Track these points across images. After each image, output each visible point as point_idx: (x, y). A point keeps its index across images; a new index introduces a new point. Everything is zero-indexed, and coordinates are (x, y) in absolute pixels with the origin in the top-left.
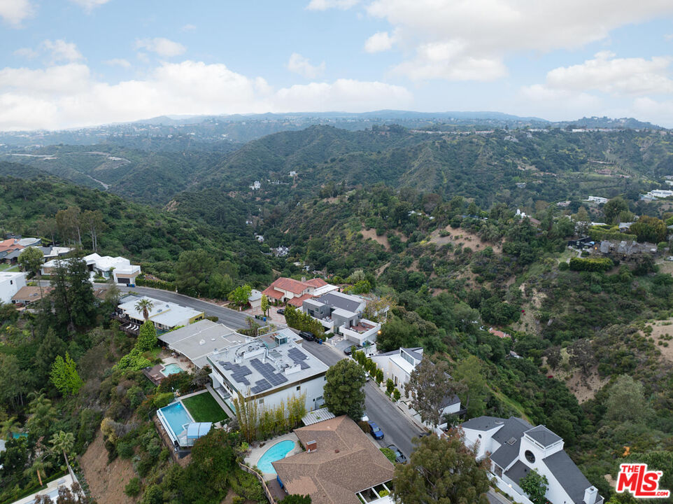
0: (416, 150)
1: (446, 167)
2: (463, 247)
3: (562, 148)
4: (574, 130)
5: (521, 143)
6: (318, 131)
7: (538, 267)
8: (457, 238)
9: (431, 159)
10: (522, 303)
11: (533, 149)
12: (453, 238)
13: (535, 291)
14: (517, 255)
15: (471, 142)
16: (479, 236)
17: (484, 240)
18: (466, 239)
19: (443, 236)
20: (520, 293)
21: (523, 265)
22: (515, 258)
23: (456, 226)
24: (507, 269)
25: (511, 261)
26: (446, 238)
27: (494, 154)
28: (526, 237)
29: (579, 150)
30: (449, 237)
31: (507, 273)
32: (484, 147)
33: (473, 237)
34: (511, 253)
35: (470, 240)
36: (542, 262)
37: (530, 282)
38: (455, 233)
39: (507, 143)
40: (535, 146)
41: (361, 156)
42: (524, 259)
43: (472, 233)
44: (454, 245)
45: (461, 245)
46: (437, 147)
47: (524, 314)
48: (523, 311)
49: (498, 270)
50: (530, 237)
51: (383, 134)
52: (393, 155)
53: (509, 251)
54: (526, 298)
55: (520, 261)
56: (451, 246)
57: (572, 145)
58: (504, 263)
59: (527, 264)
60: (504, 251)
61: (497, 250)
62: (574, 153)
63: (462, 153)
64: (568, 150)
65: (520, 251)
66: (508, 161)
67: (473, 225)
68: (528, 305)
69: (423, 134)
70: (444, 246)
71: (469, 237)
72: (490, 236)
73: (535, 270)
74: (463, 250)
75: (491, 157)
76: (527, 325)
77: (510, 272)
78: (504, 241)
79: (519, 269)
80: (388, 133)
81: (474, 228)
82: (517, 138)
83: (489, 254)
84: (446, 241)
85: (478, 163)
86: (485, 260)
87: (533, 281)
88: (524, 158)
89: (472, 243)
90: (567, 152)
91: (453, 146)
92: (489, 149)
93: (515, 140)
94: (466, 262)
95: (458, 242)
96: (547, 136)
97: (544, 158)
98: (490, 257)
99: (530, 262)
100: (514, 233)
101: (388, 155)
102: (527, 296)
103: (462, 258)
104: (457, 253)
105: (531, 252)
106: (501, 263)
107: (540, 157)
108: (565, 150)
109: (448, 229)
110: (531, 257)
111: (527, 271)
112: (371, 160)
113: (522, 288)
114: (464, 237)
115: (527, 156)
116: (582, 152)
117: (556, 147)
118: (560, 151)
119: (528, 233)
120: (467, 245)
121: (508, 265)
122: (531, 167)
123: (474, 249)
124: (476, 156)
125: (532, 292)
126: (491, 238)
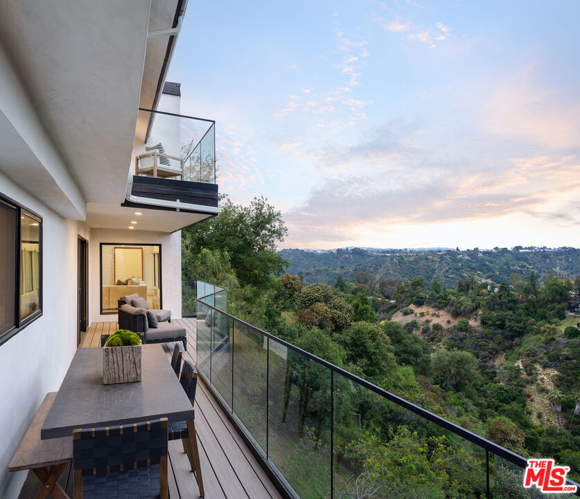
0: (377, 266)
1: (406, 279)
2: (431, 324)
3: (513, 265)
4: (521, 251)
5: (474, 260)
6: (289, 254)
7: (533, 338)
8: (422, 315)
9: (391, 271)
10: (525, 384)
11: (485, 265)
12: (418, 315)
13: (538, 367)
14: (502, 326)
15: (427, 259)
16: (448, 311)
17: (456, 314)
18: (433, 315)
19: (406, 314)
20: (518, 371)
21: (512, 338)
22: (500, 331)
23: (419, 303)
24: (491, 345)
25: (495, 334)
26: (409, 316)
27: (450, 268)
28: (508, 305)
29: (531, 267)
30: (413, 315)
31: (493, 349)
32: (440, 263)
33: (441, 313)
34: (493, 324)
35: (438, 316)
36: (538, 332)
37: (528, 356)
38: (418, 310)
39: (461, 260)
40: (487, 263)
41: (326, 270)
42: (511, 330)
43: (440, 308)
44: (420, 323)
45: (428, 321)
46: (395, 263)
47: (532, 400)
48: (529, 396)
49: (480, 346)
50: (513, 306)
51: (347, 256)
52: (356, 270)
53: (490, 322)
54: (529, 378)
55: (507, 333)
56: (416, 323)
57: (521, 262)
58: (484, 337)
59: (517, 336)
60: (483, 323)
61: (473, 323)
62: (525, 268)
63: (419, 268)
64: (519, 266)
65: (504, 321)
66: (465, 275)
67: (439, 300)
68: (534, 387)
69: (382, 256)
70: (407, 325)
71: (437, 313)
72: (463, 308)
73: (531, 342)
74: (431, 328)
75: (447, 271)
76: (540, 416)
77: (496, 346)
78: (480, 312)
79: (507, 343)
80: (351, 256)
81: (441, 302)
82: (468, 256)
83: (464, 328)
84: (409, 319)
85: (435, 276)
86: (461, 334)
87: (531, 354)
88: (479, 272)
89: (443, 319)
90: (519, 269)
91: (410, 262)
92: (444, 264)
93: (467, 258)
94: (437, 340)
95: (424, 319)
96: (497, 255)
97: (498, 273)
98: (466, 330)
99: (520, 334)
100: (492, 300)
101: (351, 270)
102: (529, 374)
103: (431, 336)
104: (425, 332)
105: (519, 322)
106: (483, 337)
107: (494, 272)
108: (516, 267)
109: (412, 307)
110: (521, 328)
111: (519, 345)
112: (335, 274)
113: (519, 364)
114: (431, 313)
115: (482, 271)
116: (533, 268)
117: (506, 264)
118: (511, 267)
119: (509, 301)
120: (435, 321)
121: (492, 339)
122: (487, 280)
123: (445, 326)
124: (433, 271)
125: (535, 369)
126: (464, 311)
